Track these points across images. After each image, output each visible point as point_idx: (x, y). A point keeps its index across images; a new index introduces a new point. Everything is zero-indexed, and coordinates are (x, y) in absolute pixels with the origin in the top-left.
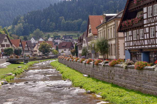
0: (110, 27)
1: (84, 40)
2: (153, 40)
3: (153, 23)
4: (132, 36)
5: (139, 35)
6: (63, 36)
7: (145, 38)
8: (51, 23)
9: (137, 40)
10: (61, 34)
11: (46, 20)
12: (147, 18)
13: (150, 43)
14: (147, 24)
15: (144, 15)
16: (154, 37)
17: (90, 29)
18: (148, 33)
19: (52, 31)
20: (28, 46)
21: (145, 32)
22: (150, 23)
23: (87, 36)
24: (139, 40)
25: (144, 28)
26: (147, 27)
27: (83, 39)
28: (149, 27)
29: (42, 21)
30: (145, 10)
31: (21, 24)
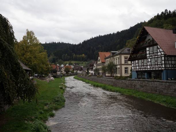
0: (115, 59)
1: (95, 65)
2: (154, 66)
3: (153, 56)
4: (138, 63)
5: (143, 63)
6: (74, 63)
7: (148, 64)
8: (68, 56)
9: (142, 66)
10: (73, 62)
11: (65, 54)
12: (149, 54)
13: (152, 67)
14: (149, 57)
15: (147, 52)
16: (154, 64)
17: (99, 60)
18: (150, 62)
19: (68, 60)
20: (59, 69)
21: (148, 61)
22: (152, 56)
23: (97, 63)
24: (144, 66)
25: (147, 59)
26: (149, 58)
27: (93, 65)
28: (151, 58)
29: (63, 56)
30: (148, 49)
31: (52, 57)
